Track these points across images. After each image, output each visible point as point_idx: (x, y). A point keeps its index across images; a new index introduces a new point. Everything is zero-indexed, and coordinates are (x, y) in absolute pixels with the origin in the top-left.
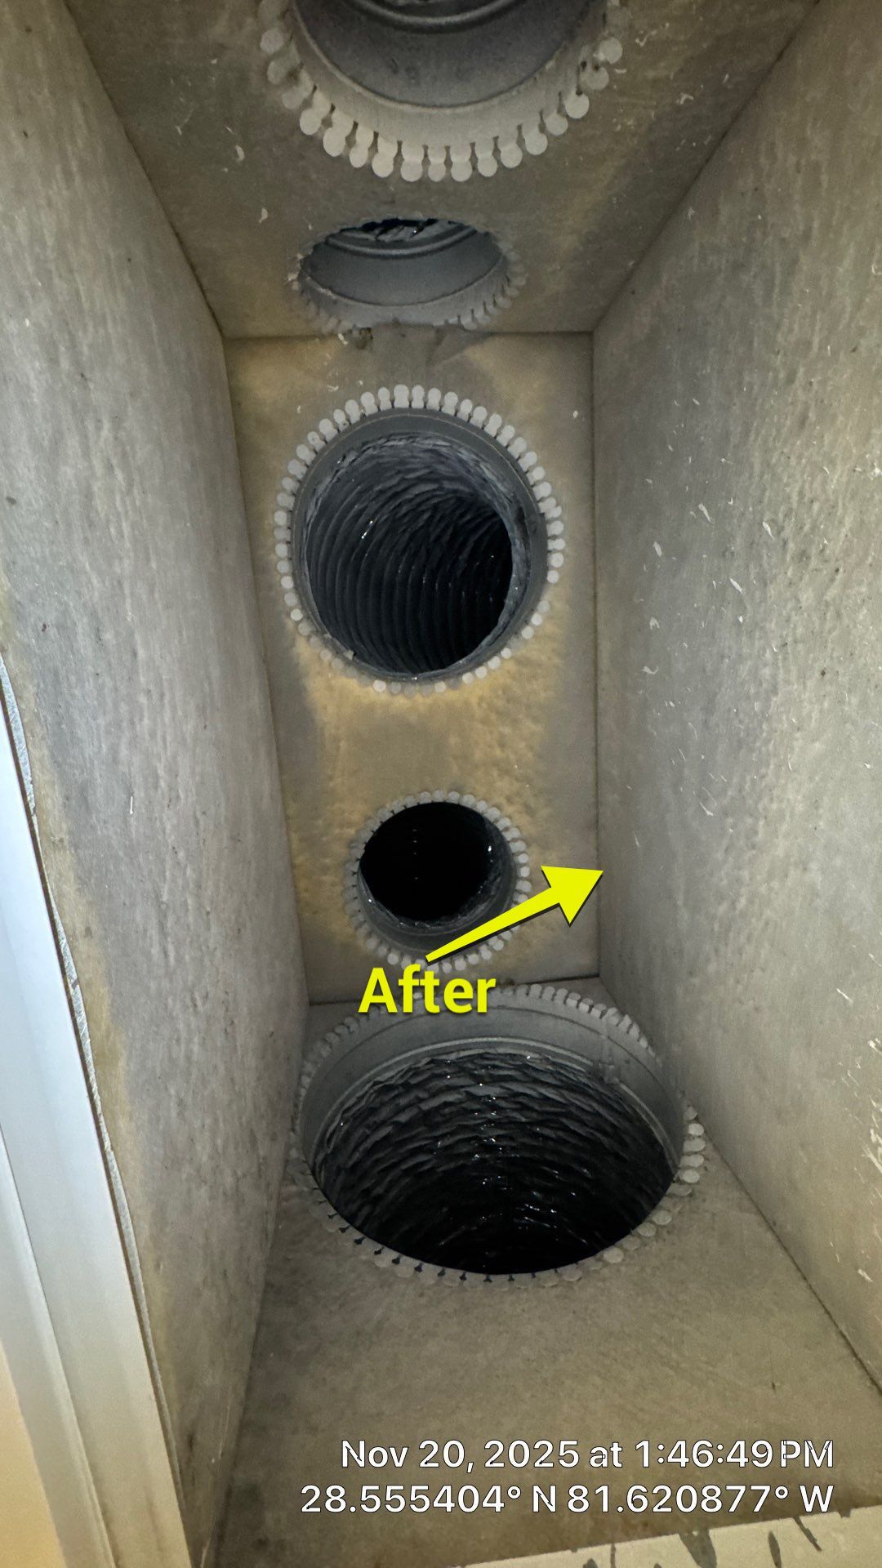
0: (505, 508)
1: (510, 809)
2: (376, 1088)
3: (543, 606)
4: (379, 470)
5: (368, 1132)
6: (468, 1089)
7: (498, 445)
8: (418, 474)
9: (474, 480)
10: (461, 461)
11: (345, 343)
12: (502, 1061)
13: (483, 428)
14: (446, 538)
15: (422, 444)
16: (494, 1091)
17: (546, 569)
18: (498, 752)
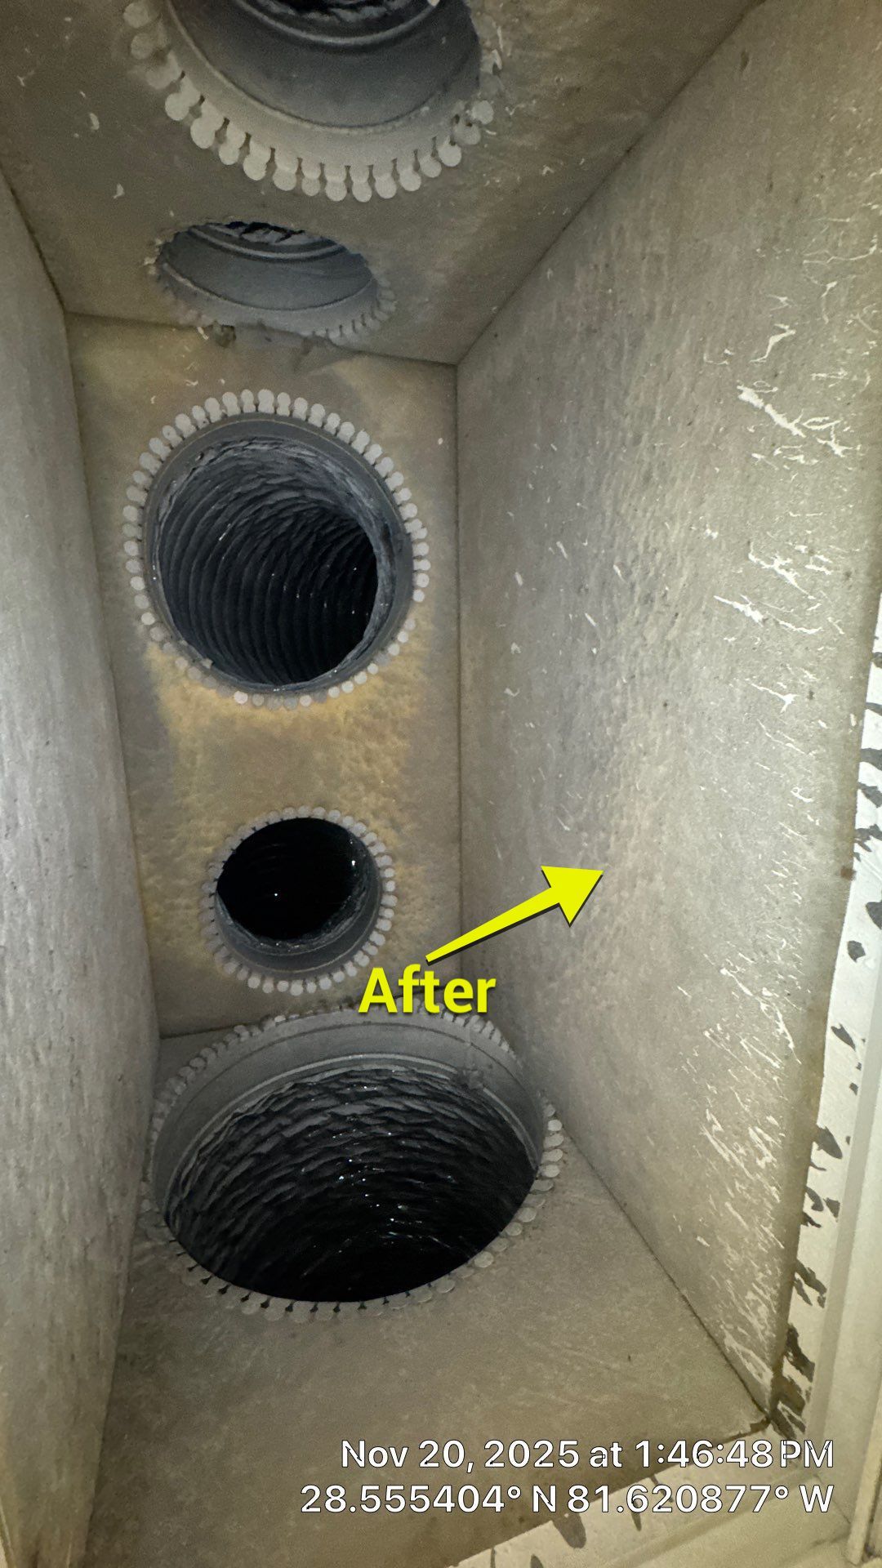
0: (371, 525)
1: (375, 824)
2: (237, 1119)
3: (410, 623)
4: (239, 473)
5: (227, 1168)
6: (333, 1110)
7: (365, 462)
8: (279, 481)
9: (341, 494)
10: (326, 472)
11: (206, 338)
12: (367, 1077)
13: (350, 444)
14: (309, 546)
15: (287, 451)
16: (359, 1109)
17: (412, 587)
18: (364, 766)
